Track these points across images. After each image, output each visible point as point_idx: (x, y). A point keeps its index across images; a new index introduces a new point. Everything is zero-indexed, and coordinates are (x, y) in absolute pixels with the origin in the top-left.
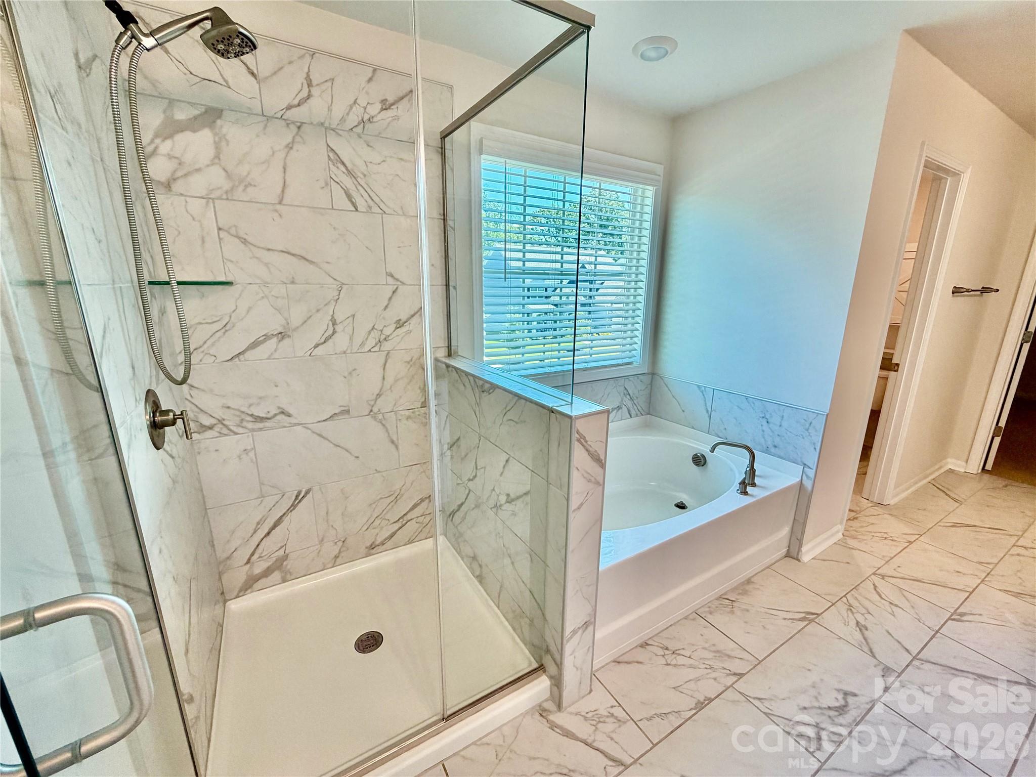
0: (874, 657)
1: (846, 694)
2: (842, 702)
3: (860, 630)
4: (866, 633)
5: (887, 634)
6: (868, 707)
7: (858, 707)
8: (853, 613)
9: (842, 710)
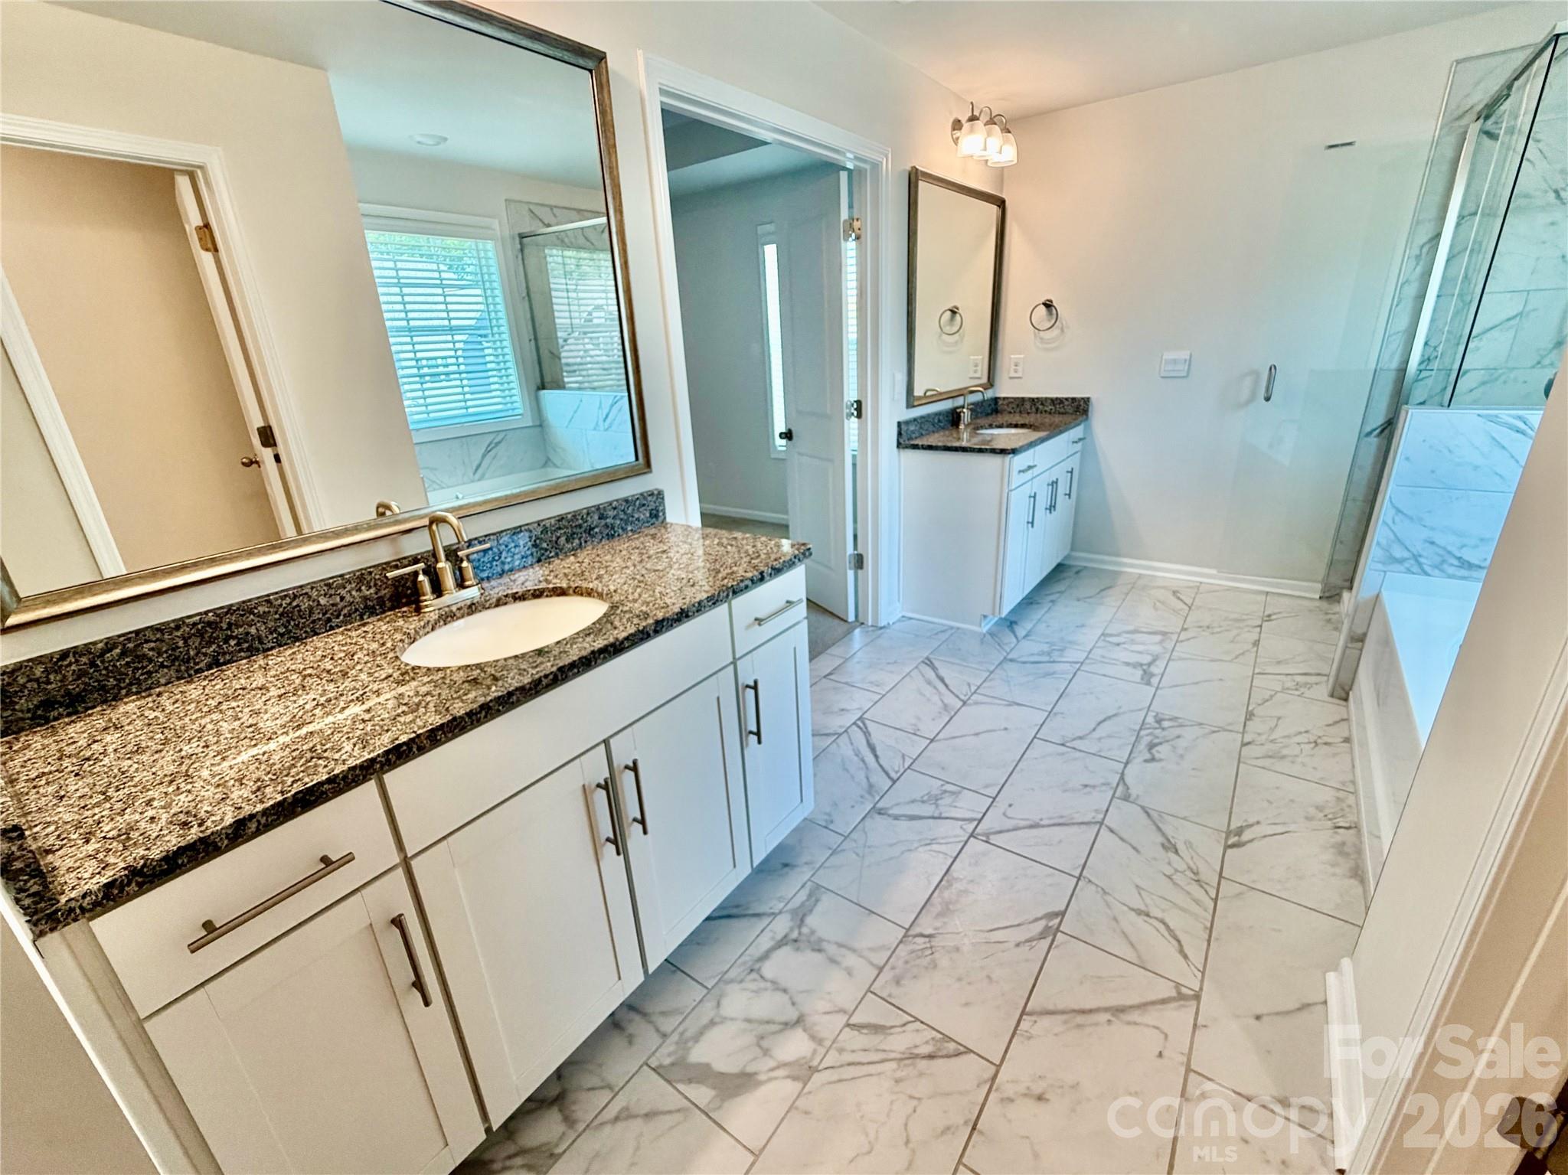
0: (1143, 808)
1: (1153, 759)
2: (1154, 751)
3: (1169, 841)
4: (1160, 839)
5: (1139, 847)
6: (1132, 755)
7: (1140, 752)
8: (1189, 868)
9: (1151, 746)
